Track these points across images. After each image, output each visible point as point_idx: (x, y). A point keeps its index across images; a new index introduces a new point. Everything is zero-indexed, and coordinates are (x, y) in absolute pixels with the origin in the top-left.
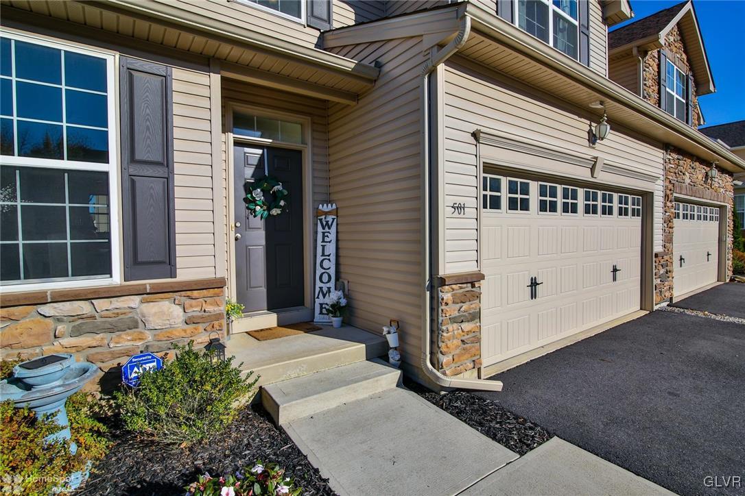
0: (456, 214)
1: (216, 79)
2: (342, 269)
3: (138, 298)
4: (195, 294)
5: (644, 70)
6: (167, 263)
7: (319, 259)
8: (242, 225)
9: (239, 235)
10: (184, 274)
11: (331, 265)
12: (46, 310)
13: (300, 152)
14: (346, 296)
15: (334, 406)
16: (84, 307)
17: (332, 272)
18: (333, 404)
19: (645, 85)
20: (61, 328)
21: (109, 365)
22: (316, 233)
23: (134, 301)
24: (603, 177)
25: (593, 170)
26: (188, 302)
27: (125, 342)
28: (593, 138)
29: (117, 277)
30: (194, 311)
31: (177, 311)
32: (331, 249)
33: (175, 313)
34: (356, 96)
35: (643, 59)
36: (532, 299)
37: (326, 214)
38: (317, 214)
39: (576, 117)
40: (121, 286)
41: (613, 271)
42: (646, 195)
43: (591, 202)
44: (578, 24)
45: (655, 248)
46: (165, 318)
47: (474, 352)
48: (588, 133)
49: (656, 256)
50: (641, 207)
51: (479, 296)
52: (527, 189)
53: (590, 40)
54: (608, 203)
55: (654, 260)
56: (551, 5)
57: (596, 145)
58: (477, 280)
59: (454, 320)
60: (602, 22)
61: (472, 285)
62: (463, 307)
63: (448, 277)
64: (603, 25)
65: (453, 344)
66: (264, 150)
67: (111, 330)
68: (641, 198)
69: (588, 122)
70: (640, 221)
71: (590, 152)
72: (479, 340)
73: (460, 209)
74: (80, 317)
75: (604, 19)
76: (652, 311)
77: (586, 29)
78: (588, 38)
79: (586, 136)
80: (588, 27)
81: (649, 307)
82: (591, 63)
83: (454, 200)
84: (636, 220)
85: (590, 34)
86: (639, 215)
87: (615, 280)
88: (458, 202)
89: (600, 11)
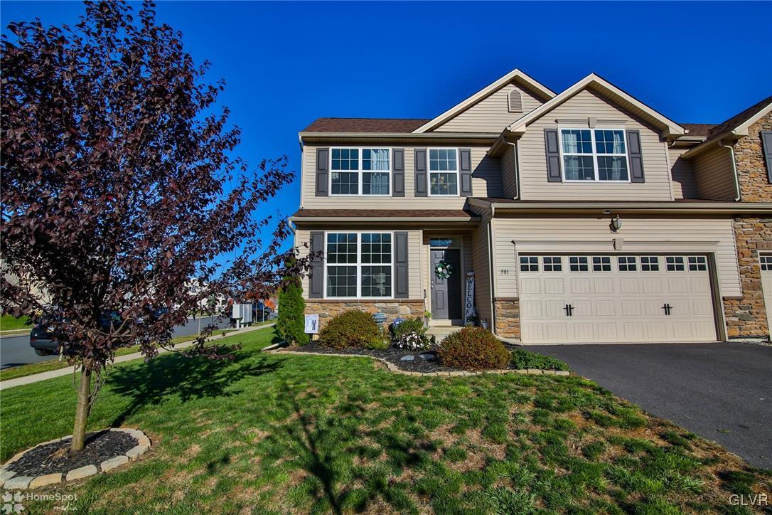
0: (503, 274)
1: (421, 231)
2: (477, 301)
4: (414, 304)
5: (736, 154)
6: (406, 293)
7: (467, 297)
8: (434, 283)
9: (432, 287)
10: (411, 298)
11: (471, 299)
12: (376, 305)
13: (459, 250)
14: (476, 313)
16: (384, 305)
17: (472, 303)
19: (738, 165)
20: (379, 310)
21: (390, 324)
22: (466, 286)
23: (397, 305)
24: (625, 249)
25: (614, 246)
26: (412, 307)
27: (393, 317)
28: (614, 228)
29: (392, 297)
30: (414, 310)
31: (409, 309)
32: (472, 292)
33: (407, 310)
34: (477, 227)
35: (733, 147)
36: (568, 315)
37: (470, 277)
38: (467, 277)
39: (596, 219)
40: (393, 300)
41: (665, 308)
42: (710, 255)
43: (627, 263)
44: (626, 155)
45: (723, 293)
46: (405, 311)
47: (515, 330)
48: (610, 226)
49: (724, 299)
50: (706, 264)
51: (518, 308)
52: (559, 261)
53: (644, 159)
54: (650, 263)
55: (722, 302)
56: (595, 155)
57: (618, 231)
58: (515, 300)
59: (503, 316)
60: (660, 141)
61: (513, 302)
62: (508, 311)
63: (498, 298)
64: (662, 144)
65: (502, 325)
66: (444, 252)
67: (392, 313)
68: (706, 257)
69: (610, 220)
70: (706, 274)
71: (614, 236)
72: (519, 326)
73: (505, 272)
74: (384, 308)
75: (662, 140)
76: (725, 342)
77: (637, 155)
78: (641, 159)
79: (609, 228)
80: (640, 152)
81: (723, 339)
82: (645, 173)
83: (502, 268)
84: (698, 273)
85: (643, 155)
86: (705, 269)
87: (669, 314)
88: (504, 269)
89: (656, 136)
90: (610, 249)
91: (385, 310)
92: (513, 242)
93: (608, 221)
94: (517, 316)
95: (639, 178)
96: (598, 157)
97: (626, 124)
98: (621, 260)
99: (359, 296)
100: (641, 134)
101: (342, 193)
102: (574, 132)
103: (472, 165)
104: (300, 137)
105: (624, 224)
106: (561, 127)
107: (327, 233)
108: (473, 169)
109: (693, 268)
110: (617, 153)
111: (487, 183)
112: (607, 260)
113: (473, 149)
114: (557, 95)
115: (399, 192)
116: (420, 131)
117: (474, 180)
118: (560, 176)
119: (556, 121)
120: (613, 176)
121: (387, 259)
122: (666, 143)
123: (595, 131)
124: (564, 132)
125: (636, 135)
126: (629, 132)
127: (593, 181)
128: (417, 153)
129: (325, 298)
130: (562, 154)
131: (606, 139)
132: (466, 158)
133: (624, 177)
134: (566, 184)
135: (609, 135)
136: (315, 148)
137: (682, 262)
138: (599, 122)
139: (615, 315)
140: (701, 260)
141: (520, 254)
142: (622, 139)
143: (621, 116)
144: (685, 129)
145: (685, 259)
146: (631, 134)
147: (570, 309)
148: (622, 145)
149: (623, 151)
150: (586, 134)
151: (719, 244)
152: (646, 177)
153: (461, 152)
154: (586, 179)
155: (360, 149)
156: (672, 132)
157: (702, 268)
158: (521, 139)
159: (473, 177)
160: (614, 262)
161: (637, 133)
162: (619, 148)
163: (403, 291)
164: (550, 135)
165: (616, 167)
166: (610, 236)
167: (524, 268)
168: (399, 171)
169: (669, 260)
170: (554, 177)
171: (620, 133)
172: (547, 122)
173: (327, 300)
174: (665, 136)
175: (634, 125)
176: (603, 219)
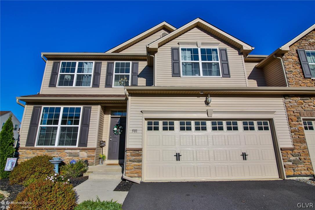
0: (134, 132)
1: (100, 106)
3: (79, 150)
4: (90, 151)
5: (284, 62)
8: (112, 137)
9: (111, 139)
10: (88, 147)
12: (66, 151)
15: (102, 179)
16: (70, 151)
18: (102, 178)
19: (285, 68)
20: (67, 155)
23: (78, 151)
25: (207, 114)
26: (88, 152)
27: (76, 159)
28: (207, 103)
29: (77, 146)
30: (89, 154)
33: (85, 154)
35: (282, 58)
36: (177, 160)
39: (196, 98)
40: (78, 148)
41: (243, 155)
42: (271, 120)
43: (217, 125)
44: (219, 62)
45: (281, 145)
46: (83, 155)
47: (138, 171)
48: (205, 101)
49: (281, 149)
50: (269, 126)
51: (141, 155)
52: (172, 124)
53: (229, 64)
54: (232, 125)
55: (280, 151)
56: (200, 61)
57: (210, 105)
58: (141, 150)
59: (130, 161)
60: (239, 55)
61: (138, 151)
62: (134, 158)
63: (128, 148)
64: (240, 56)
65: (129, 167)
66: (119, 118)
67: (74, 156)
68: (268, 121)
69: (205, 98)
70: (269, 132)
71: (208, 108)
72: (141, 169)
73: (135, 131)
74: (70, 153)
75: (240, 54)
76: (284, 179)
77: (225, 62)
78: (228, 64)
79: (204, 103)
80: (227, 60)
81: (283, 177)
82: (230, 72)
83: (133, 128)
84: (264, 132)
85: (229, 62)
86: (268, 129)
87: (246, 160)
88: (134, 129)
89: (236, 52)
90: (205, 116)
91: (71, 155)
92: (141, 112)
93: (203, 99)
94: (140, 161)
95: (227, 75)
96: (202, 63)
97: (220, 45)
98: (213, 124)
99: (56, 146)
100: (227, 51)
101: (64, 86)
102: (189, 50)
103: (139, 71)
104: (42, 55)
105: (213, 100)
106: (181, 47)
107: (43, 107)
108: (139, 73)
109: (260, 129)
110: (214, 61)
111: (146, 80)
112: (204, 124)
113: (139, 62)
114: (177, 29)
115: (96, 85)
116: (110, 52)
117: (139, 79)
118: (179, 74)
119: (178, 44)
120: (212, 74)
121: (77, 123)
122: (243, 56)
123: (201, 49)
124: (183, 50)
125: (225, 51)
126: (221, 50)
127: (199, 76)
128: (108, 64)
129: (36, 146)
130: (181, 61)
131: (207, 54)
132: (135, 67)
133: (218, 74)
134: (183, 78)
135: (209, 51)
136: (53, 61)
137: (253, 125)
138: (203, 44)
139: (209, 160)
140: (266, 124)
141: (146, 119)
142: (217, 53)
143: (216, 41)
144: (252, 47)
145: (255, 123)
146: (222, 51)
147: (179, 156)
148: (217, 56)
149: (218, 60)
150: (196, 51)
151: (276, 113)
152: (231, 74)
153: (133, 64)
154: (195, 75)
155: (77, 62)
156: (244, 48)
157: (266, 129)
158: (157, 53)
159: (138, 77)
160: (209, 124)
161: (226, 50)
162: (215, 58)
163: (84, 143)
164: (175, 51)
165: (214, 69)
166: (205, 108)
167: (149, 129)
168: (97, 73)
169: (244, 124)
170: (176, 73)
171: (216, 50)
172: (173, 44)
173: (36, 148)
174: (241, 51)
175: (223, 46)
176: (200, 98)
